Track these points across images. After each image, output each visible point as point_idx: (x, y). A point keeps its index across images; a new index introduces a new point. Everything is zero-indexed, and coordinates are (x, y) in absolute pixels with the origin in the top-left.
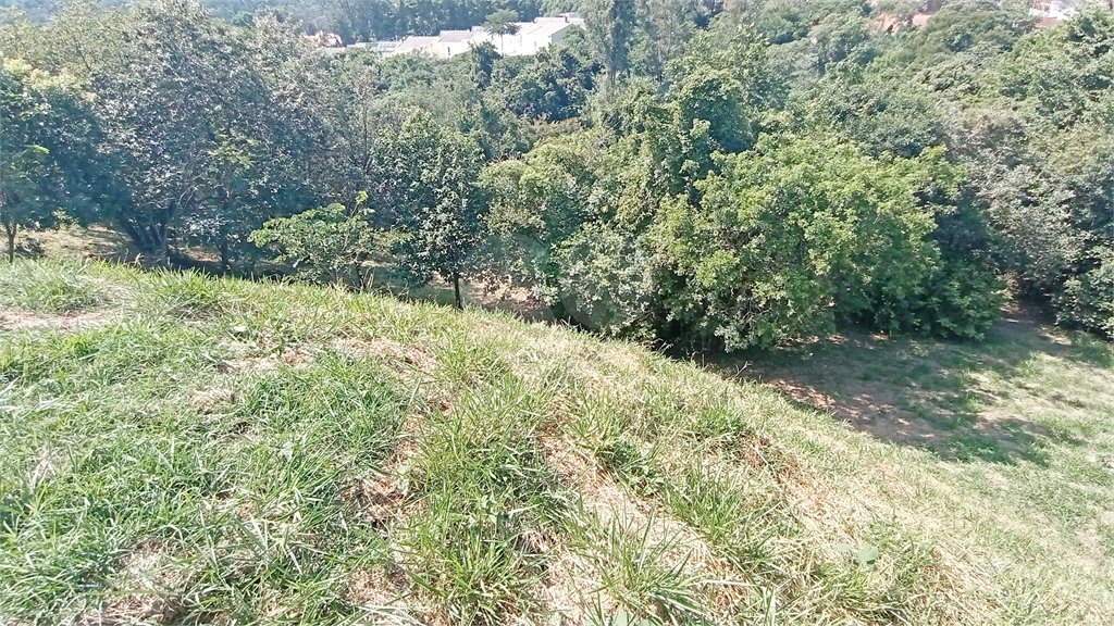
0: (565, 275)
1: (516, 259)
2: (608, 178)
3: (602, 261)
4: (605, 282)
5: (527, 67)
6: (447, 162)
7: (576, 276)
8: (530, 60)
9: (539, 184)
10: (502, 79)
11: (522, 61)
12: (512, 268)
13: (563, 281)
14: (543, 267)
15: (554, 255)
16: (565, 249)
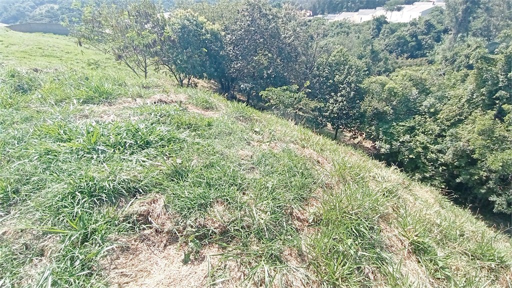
0: (397, 140)
2: (439, 94)
3: (421, 138)
4: (420, 150)
5: (402, 29)
6: (349, 73)
7: (403, 142)
8: (405, 25)
9: (395, 91)
11: (400, 25)
12: (368, 130)
13: (394, 143)
14: (385, 133)
15: (393, 129)
16: (400, 127)
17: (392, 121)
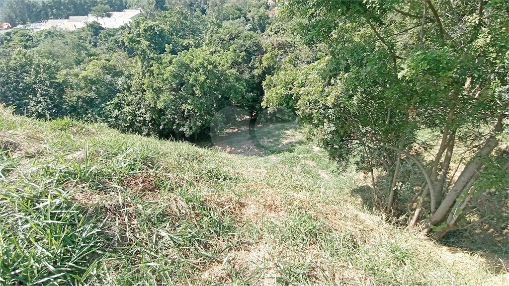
0: (111, 117)
1: (87, 114)
2: (126, 73)
3: (127, 109)
4: (129, 117)
7: (117, 117)
9: (89, 78)
10: (104, 39)
12: (86, 119)
13: (110, 120)
14: (100, 115)
15: (105, 109)
16: (109, 106)
17: (100, 103)
